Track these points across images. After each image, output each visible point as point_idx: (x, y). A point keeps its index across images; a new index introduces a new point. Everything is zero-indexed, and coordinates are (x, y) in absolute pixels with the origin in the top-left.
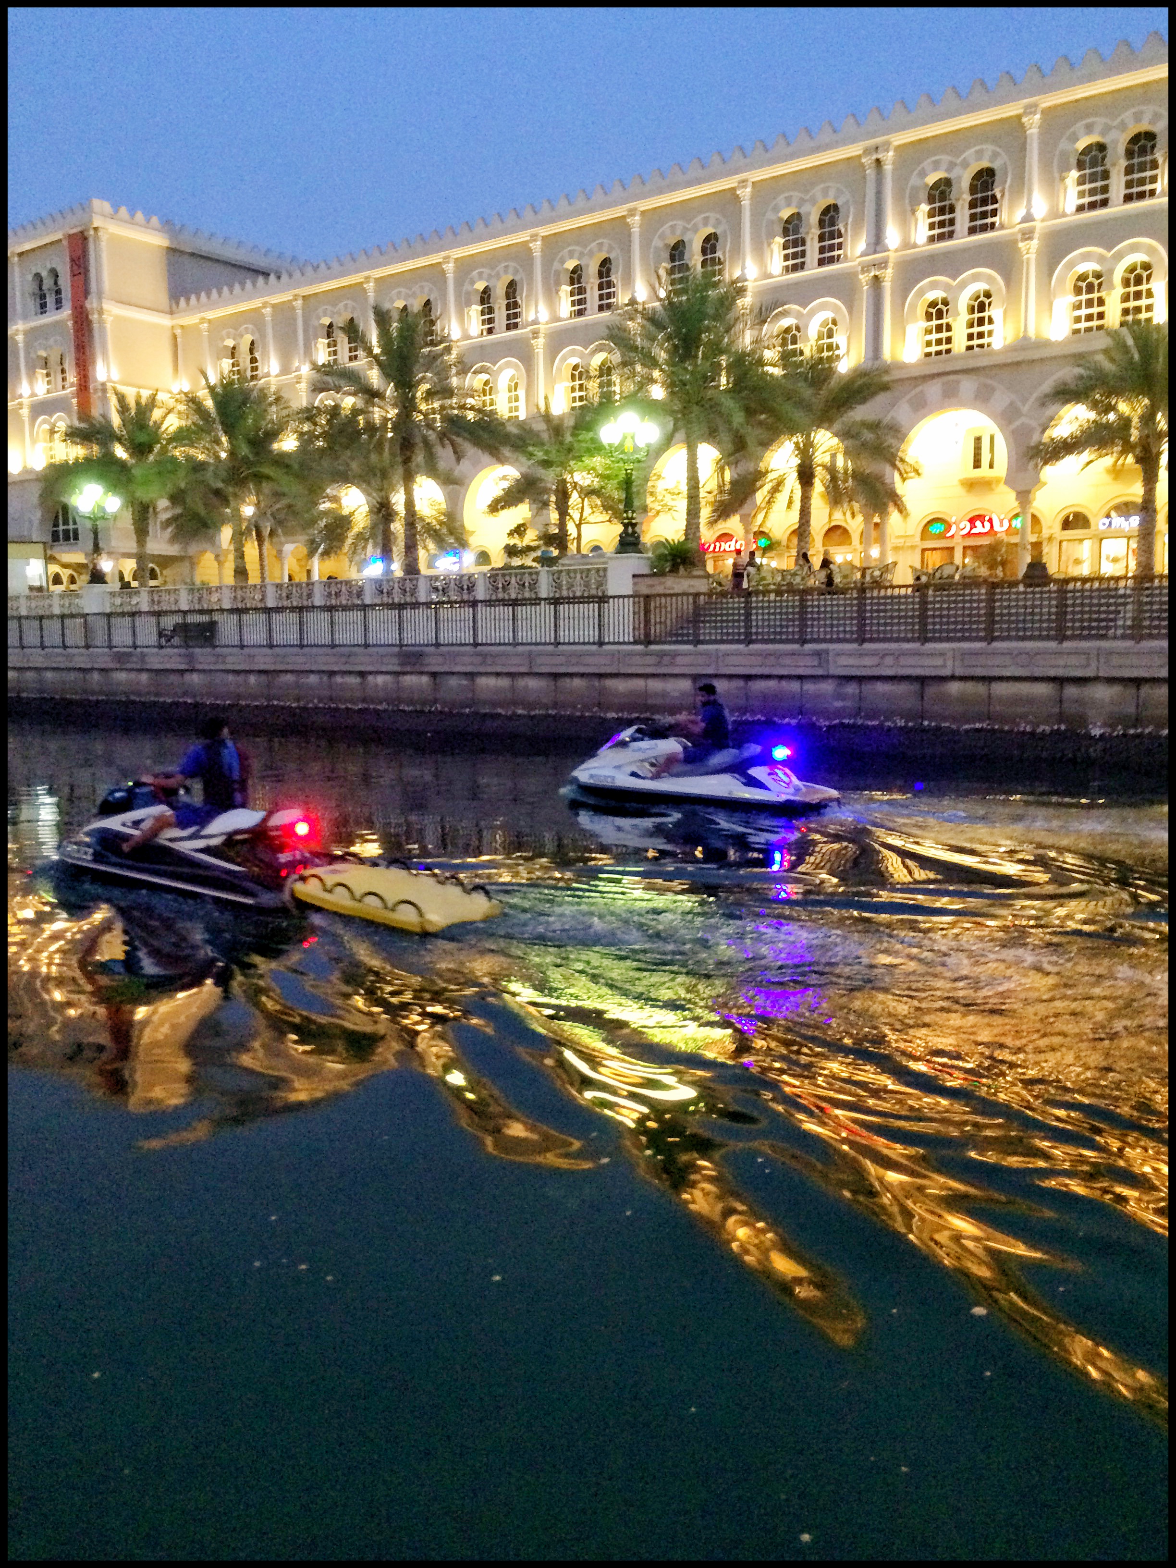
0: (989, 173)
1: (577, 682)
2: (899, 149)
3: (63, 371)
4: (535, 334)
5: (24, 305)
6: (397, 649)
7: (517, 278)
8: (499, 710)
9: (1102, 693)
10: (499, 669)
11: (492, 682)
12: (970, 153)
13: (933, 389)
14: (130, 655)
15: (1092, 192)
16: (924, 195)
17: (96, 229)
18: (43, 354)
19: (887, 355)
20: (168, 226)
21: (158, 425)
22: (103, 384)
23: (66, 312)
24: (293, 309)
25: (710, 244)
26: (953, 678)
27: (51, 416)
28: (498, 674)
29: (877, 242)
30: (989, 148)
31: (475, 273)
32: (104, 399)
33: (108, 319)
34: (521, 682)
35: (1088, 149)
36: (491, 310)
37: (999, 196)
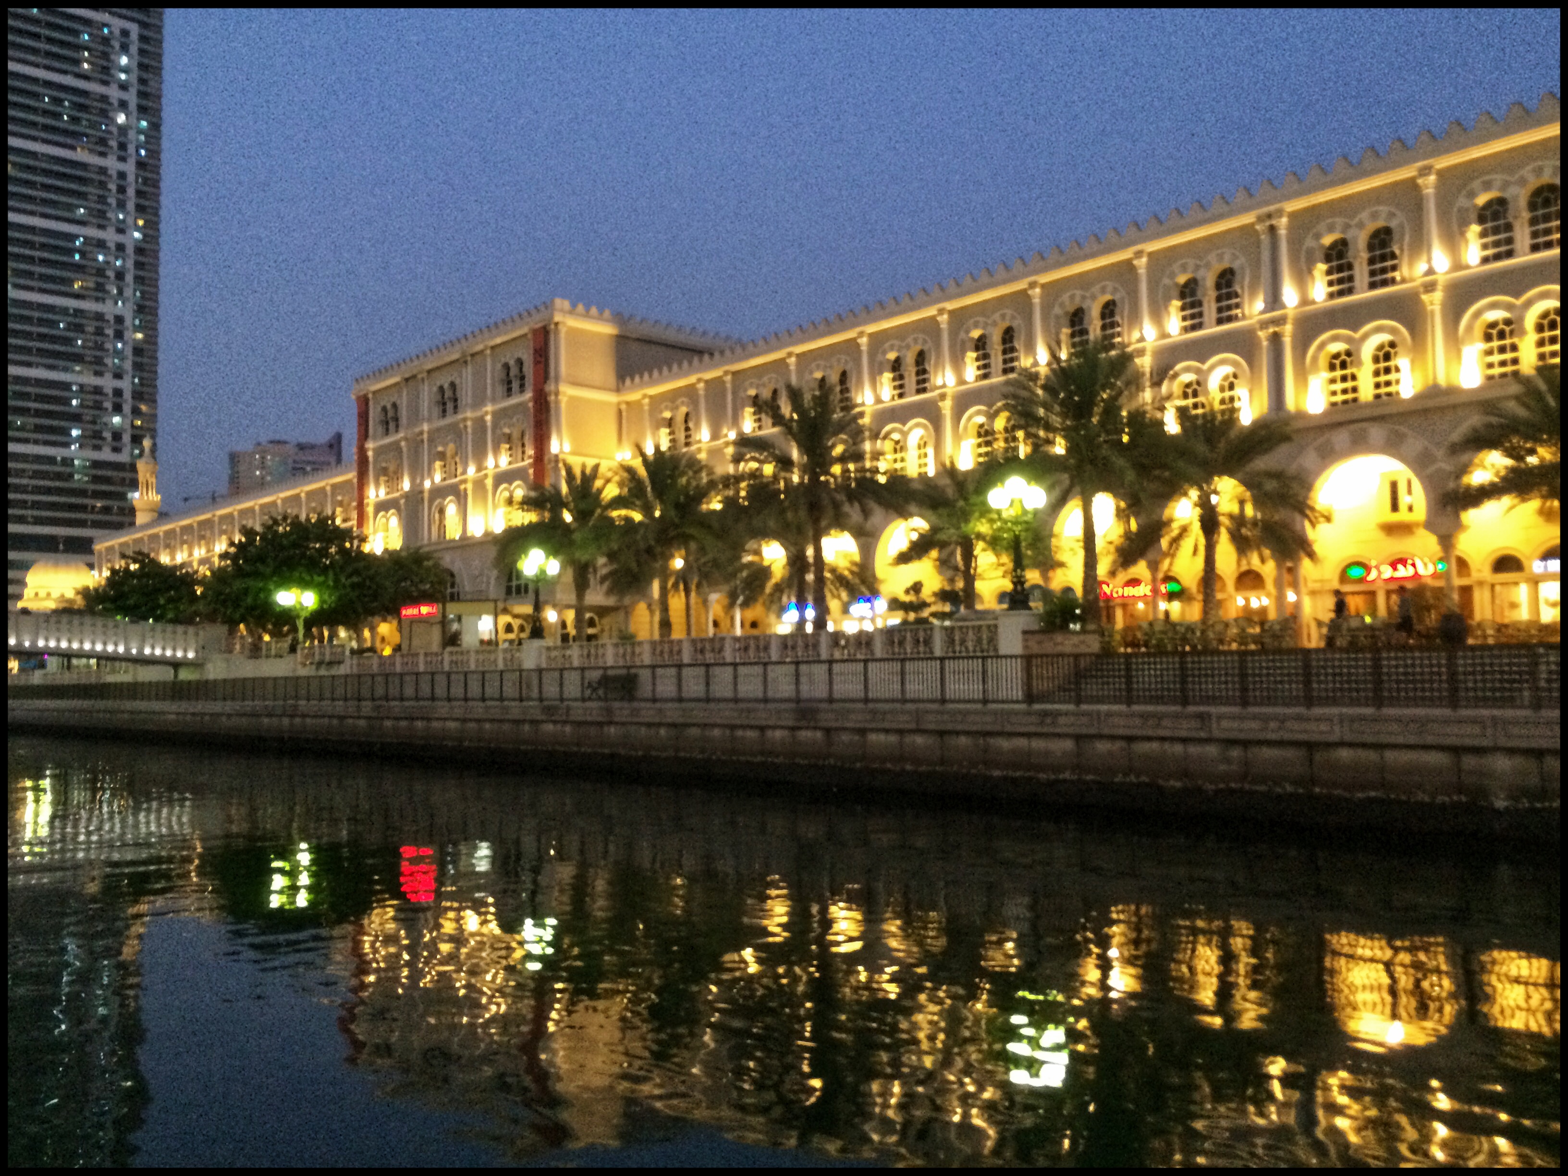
0: (1388, 231)
1: (963, 740)
2: (1293, 216)
3: (523, 445)
4: (943, 397)
5: (493, 390)
6: (793, 705)
7: (926, 348)
8: (889, 765)
9: (1502, 764)
10: (886, 725)
11: (882, 737)
12: (1364, 215)
13: (1341, 437)
14: (556, 708)
15: (1496, 244)
16: (1320, 254)
17: (557, 324)
18: (507, 430)
19: (1291, 404)
20: (618, 318)
21: (600, 491)
22: (556, 456)
23: (528, 395)
24: (724, 382)
25: (1109, 310)
26: (1342, 744)
27: (510, 484)
28: (887, 731)
29: (1274, 300)
30: (1383, 209)
31: (887, 345)
32: (556, 469)
33: (563, 400)
34: (908, 739)
35: (1489, 204)
36: (901, 377)
37: (1397, 252)
